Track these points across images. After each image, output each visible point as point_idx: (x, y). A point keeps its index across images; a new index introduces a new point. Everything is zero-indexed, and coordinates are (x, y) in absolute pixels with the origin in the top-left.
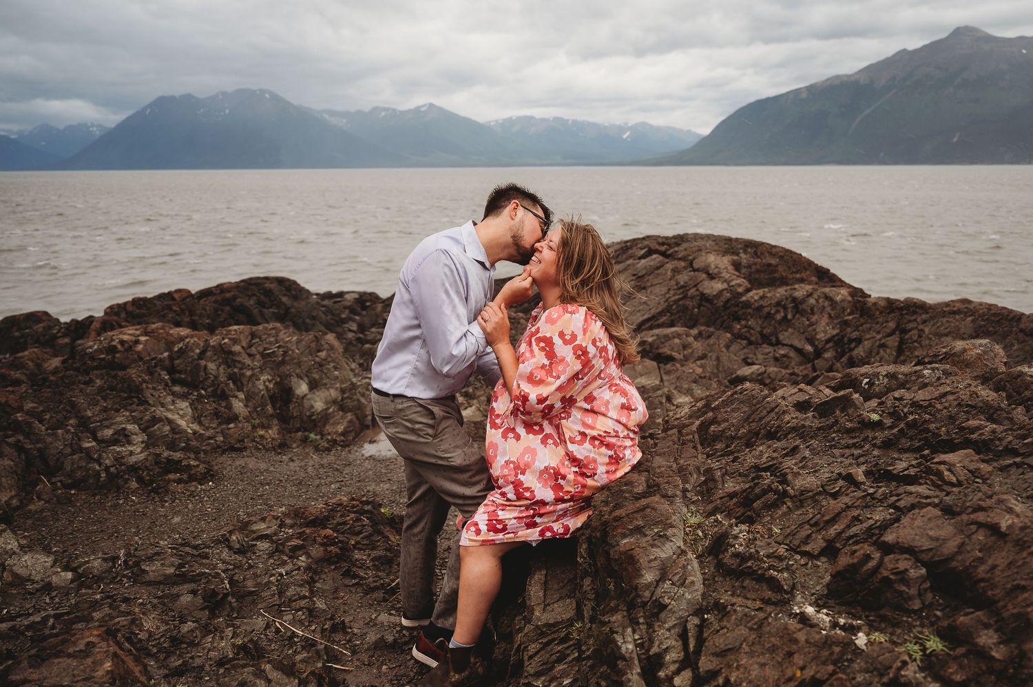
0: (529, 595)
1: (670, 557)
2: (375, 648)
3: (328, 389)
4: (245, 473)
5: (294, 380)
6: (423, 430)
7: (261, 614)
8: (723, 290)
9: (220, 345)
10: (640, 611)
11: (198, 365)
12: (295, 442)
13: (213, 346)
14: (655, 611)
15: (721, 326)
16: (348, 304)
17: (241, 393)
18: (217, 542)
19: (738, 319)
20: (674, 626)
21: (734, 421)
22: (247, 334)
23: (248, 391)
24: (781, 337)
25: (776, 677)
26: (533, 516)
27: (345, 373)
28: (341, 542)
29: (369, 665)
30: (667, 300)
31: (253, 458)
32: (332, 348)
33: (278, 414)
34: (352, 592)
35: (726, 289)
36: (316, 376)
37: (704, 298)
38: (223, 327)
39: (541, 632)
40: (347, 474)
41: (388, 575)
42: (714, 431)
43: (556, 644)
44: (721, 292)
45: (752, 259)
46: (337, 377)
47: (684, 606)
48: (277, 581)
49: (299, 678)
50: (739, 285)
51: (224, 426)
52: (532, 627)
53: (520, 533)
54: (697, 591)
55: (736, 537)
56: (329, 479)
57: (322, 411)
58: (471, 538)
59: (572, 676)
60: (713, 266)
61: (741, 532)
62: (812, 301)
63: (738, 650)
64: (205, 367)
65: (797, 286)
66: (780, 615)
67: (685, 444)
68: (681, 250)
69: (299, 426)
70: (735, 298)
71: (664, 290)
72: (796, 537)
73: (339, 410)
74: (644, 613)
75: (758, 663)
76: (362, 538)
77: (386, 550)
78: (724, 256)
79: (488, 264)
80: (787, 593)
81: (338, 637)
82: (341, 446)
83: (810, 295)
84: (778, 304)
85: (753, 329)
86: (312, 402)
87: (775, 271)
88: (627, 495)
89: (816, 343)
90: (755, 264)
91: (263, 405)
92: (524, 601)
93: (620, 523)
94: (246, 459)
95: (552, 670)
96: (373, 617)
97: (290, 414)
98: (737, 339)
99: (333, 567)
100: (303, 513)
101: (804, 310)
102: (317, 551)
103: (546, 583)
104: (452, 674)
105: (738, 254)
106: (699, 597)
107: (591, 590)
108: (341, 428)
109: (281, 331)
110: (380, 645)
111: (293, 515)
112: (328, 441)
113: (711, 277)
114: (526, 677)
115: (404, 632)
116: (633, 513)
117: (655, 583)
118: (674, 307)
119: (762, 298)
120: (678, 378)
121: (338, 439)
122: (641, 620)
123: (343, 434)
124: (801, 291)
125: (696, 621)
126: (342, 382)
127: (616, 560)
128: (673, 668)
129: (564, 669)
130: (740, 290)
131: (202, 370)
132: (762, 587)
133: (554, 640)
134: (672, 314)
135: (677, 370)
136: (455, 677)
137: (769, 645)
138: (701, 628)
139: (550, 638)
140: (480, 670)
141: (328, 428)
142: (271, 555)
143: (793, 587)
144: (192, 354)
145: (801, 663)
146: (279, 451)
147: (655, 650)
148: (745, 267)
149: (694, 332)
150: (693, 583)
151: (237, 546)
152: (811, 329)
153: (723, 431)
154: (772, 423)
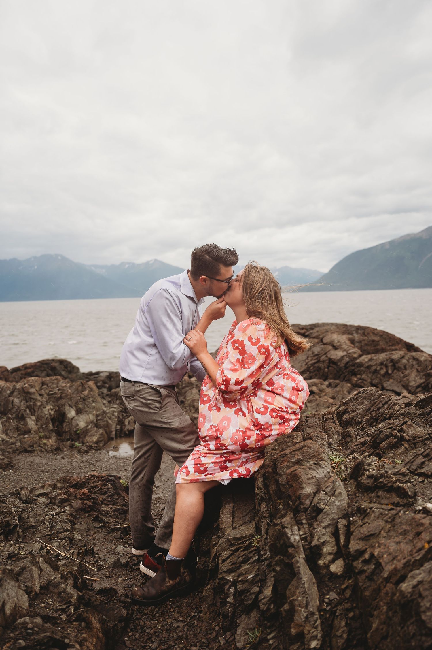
0: (222, 520)
1: (322, 478)
2: (114, 567)
3: (88, 414)
4: (33, 465)
5: (67, 408)
6: (153, 404)
7: (38, 541)
8: (344, 356)
9: (23, 388)
10: (303, 515)
11: (8, 400)
12: (65, 447)
13: (18, 389)
14: (314, 515)
15: (344, 379)
16: (102, 379)
17: (34, 416)
18: (12, 494)
19: (355, 374)
20: (328, 526)
21: (360, 411)
22: (39, 382)
23: (38, 415)
24: (385, 385)
25: (410, 550)
26: (225, 462)
27: (99, 405)
28: (93, 498)
29: (109, 577)
30: (307, 364)
31: (39, 457)
32: (91, 390)
33: (56, 430)
34: (99, 532)
35: (346, 355)
36: (81, 406)
37: (331, 362)
38: (25, 378)
39: (230, 543)
40: (98, 466)
41: (124, 521)
42: (346, 419)
43: (242, 551)
44: (343, 357)
45: (362, 337)
46: (94, 407)
47: (335, 510)
48: (50, 519)
49: (61, 574)
50: (355, 353)
51: (22, 437)
52: (225, 540)
53: (216, 475)
54: (343, 500)
55: (369, 465)
56: (86, 470)
57: (84, 427)
58: (183, 477)
59: (254, 572)
60: (336, 341)
61: (373, 461)
62: (404, 361)
63: (378, 536)
64: (13, 402)
65: (393, 352)
66: (407, 512)
67: (327, 420)
68: (315, 332)
69: (68, 437)
70: (352, 361)
71: (305, 357)
72: (414, 464)
73: (94, 427)
74: (306, 516)
75: (395, 542)
76: (107, 497)
77: (123, 505)
78: (343, 335)
79: (196, 299)
80: (411, 497)
81: (89, 558)
82: (95, 450)
83: (403, 357)
84: (382, 364)
85: (366, 381)
86: (78, 422)
87: (378, 345)
88: (289, 444)
89: (410, 388)
90: (364, 340)
91: (47, 424)
92: (218, 525)
93: (285, 458)
94: (34, 457)
95: (239, 569)
96: (113, 548)
97: (63, 430)
98: (355, 387)
99: (87, 515)
100: (69, 480)
101: (399, 367)
102: (77, 503)
103: (233, 512)
104: (167, 580)
105: (352, 334)
106: (345, 505)
107: (266, 511)
108: (95, 439)
109: (60, 381)
110: (117, 565)
111: (62, 481)
112: (87, 446)
113: (335, 348)
114: (221, 574)
115: (134, 558)
116: (294, 451)
117: (313, 495)
118: (312, 368)
119: (370, 360)
120: (317, 405)
121: (93, 445)
122: (304, 521)
123: (97, 442)
124: (396, 355)
125: (344, 522)
126: (97, 411)
127: (284, 485)
128: (329, 558)
129: (248, 568)
130: (355, 356)
131: (10, 403)
132: (392, 495)
133: (240, 548)
134: (310, 373)
135: (317, 399)
136: (170, 583)
137: (402, 531)
138: (347, 527)
139: (237, 547)
140: (187, 578)
141: (87, 439)
142: (47, 506)
143: (415, 494)
144: (5, 394)
145: (428, 538)
146: (55, 452)
147: (315, 542)
148: (357, 342)
149: (327, 383)
150: (340, 493)
151: (25, 498)
152: (405, 379)
153: (353, 418)
154: (387, 411)
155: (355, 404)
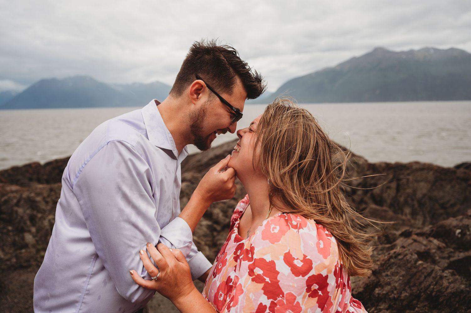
9: (29, 197)
11: (13, 210)
13: (24, 198)
17: (34, 228)
21: (396, 285)
23: (38, 227)
42: (379, 294)
51: (18, 252)
64: (17, 211)
79: (175, 153)
131: (15, 213)
144: (11, 203)
153: (387, 294)
154: (432, 287)
155: (389, 273)
